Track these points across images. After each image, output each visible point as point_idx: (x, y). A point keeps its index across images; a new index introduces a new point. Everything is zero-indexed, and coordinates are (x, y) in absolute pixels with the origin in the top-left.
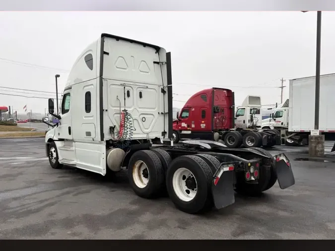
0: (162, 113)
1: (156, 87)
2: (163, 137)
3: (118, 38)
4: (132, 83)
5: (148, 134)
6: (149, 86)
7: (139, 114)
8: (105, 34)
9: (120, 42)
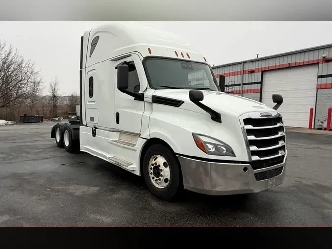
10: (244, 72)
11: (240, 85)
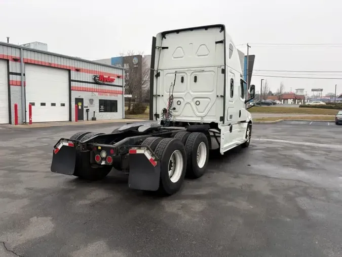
0: (221, 96)
1: (215, 69)
2: (222, 122)
3: (178, 31)
4: (187, 69)
5: (202, 117)
6: (206, 69)
7: (192, 98)
8: (163, 32)
9: (181, 34)
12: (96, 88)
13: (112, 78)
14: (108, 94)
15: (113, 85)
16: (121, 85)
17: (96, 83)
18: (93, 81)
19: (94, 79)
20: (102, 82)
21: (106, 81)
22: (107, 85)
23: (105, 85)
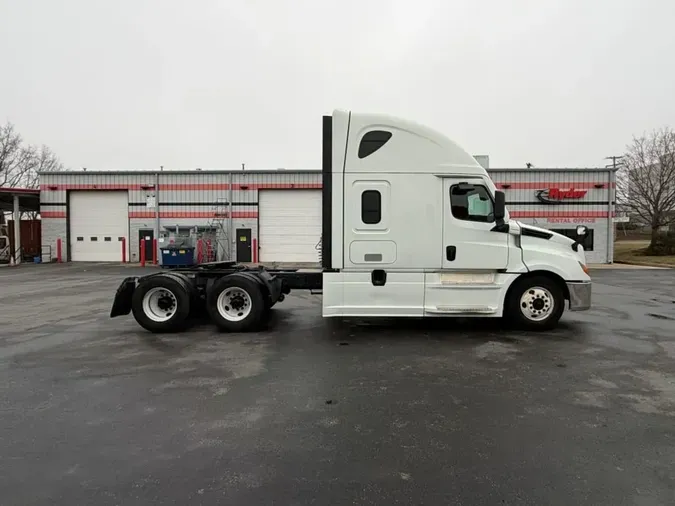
10: (233, 187)
11: (227, 204)
12: (537, 210)
13: (581, 190)
14: (571, 219)
15: (583, 203)
16: (605, 200)
17: (543, 202)
18: (537, 201)
19: (539, 197)
20: (556, 200)
21: (565, 197)
22: (569, 203)
23: (564, 203)
